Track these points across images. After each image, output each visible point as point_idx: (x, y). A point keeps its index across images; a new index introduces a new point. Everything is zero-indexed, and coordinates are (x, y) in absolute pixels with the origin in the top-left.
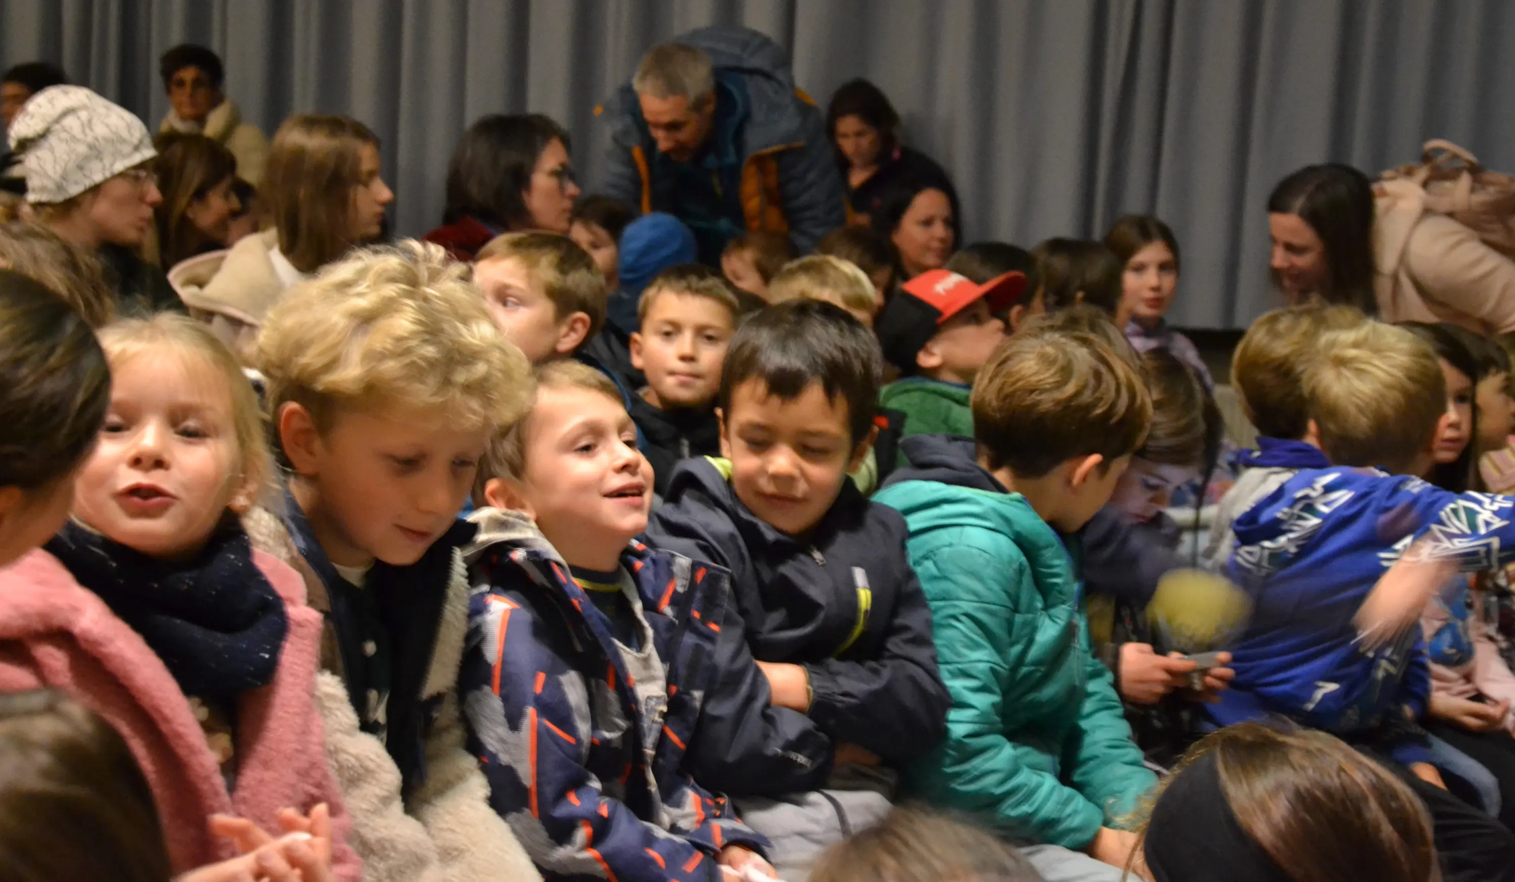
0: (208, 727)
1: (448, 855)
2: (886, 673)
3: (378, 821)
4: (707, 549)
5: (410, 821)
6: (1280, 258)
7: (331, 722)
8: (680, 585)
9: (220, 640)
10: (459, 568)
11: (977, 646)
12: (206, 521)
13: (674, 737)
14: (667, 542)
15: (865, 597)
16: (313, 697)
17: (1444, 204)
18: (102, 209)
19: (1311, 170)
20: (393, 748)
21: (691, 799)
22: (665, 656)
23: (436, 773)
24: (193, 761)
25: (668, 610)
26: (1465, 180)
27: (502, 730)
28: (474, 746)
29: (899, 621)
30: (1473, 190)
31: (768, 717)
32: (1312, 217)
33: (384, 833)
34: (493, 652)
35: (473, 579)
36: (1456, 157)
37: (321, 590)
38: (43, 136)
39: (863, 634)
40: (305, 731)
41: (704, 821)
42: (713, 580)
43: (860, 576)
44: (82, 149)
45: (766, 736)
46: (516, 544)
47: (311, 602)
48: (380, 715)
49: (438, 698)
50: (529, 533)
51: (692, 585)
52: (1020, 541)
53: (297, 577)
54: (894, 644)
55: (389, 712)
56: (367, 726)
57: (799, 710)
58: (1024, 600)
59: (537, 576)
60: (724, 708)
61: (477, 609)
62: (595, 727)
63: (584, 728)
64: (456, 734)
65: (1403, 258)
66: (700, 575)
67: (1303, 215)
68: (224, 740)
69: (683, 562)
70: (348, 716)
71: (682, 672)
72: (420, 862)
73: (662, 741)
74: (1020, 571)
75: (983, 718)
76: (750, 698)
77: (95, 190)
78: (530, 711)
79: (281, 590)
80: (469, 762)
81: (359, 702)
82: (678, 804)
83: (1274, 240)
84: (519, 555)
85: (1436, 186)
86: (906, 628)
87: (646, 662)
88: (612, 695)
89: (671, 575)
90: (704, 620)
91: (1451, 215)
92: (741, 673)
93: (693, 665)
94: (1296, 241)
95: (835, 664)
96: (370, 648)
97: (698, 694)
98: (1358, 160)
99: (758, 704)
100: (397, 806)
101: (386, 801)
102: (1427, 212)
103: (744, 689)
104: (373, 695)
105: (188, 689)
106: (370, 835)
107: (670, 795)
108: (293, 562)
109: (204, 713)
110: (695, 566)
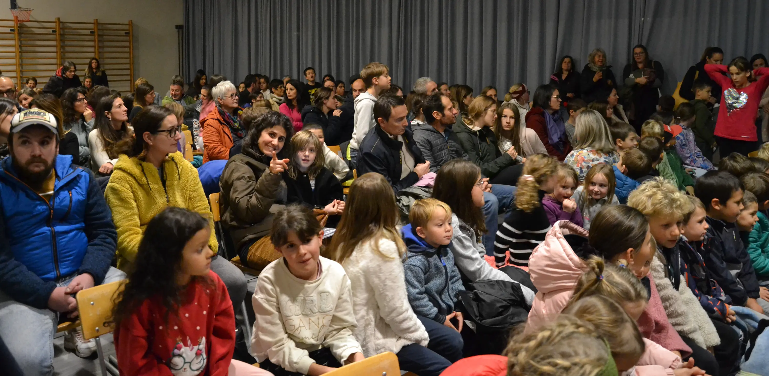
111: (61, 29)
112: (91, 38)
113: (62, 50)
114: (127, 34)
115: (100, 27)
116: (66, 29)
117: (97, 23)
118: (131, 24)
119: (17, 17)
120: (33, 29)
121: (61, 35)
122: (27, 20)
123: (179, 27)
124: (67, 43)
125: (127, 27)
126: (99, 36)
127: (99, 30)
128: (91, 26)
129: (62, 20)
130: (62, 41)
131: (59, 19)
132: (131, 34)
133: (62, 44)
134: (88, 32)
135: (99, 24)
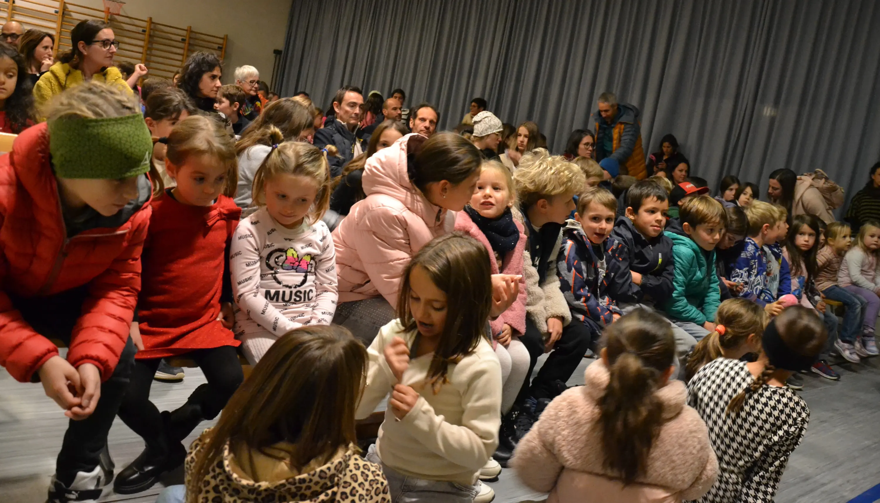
0: (497, 259)
1: (548, 298)
2: (661, 281)
3: (532, 287)
4: (624, 241)
5: (539, 288)
6: (770, 191)
7: (525, 263)
8: (614, 247)
9: (503, 239)
10: (561, 232)
11: (680, 275)
12: (502, 209)
13: (605, 283)
14: (615, 236)
15: (660, 260)
16: (522, 257)
17: (817, 185)
18: (488, 140)
19: (781, 170)
20: (539, 271)
21: (607, 299)
22: (607, 263)
23: (549, 279)
24: (493, 266)
25: (610, 252)
26: (823, 180)
27: (566, 272)
28: (559, 274)
29: (667, 268)
30: (824, 183)
31: (630, 286)
32: (780, 181)
33: (533, 290)
34: (566, 253)
35: (564, 235)
36: (822, 174)
37: (528, 231)
38: (480, 121)
39: (657, 270)
40: (519, 263)
41: (609, 304)
42: (623, 247)
43: (660, 255)
44: (487, 126)
45: (629, 290)
46: (575, 230)
47: (525, 233)
48: (537, 263)
49: (551, 262)
50: (579, 227)
51: (617, 248)
52: (694, 250)
53: (523, 227)
54: (665, 274)
55: (539, 263)
56: (534, 265)
57: (638, 284)
58: (694, 265)
59: (579, 238)
60: (621, 281)
61: (564, 242)
62: (588, 276)
63: (585, 275)
64: (555, 270)
65: (801, 197)
66: (620, 246)
67: (778, 180)
68: (500, 262)
69: (616, 242)
70: (530, 262)
71: (610, 268)
72: (540, 298)
73: (602, 282)
74: (693, 257)
75: (679, 293)
76: (627, 280)
77: (488, 135)
78: (573, 269)
79: (519, 230)
80: (556, 278)
81: (533, 259)
82: (604, 299)
83: (770, 186)
84: (575, 232)
85: (816, 180)
86: (668, 270)
87: (602, 264)
88: (593, 269)
89: (613, 244)
90: (619, 257)
91: (817, 188)
92: (627, 272)
93: (613, 267)
94: (776, 187)
95: (649, 276)
96: (538, 247)
97: (613, 274)
98: (793, 168)
99: (629, 281)
100: (537, 285)
101: (535, 283)
102: (811, 186)
103: (626, 277)
104: (537, 258)
105: (494, 249)
106: (531, 290)
107: (602, 296)
108: (523, 224)
109: (497, 255)
110: (619, 244)
111: (151, 29)
112: (181, 45)
113: (148, 52)
114: (220, 48)
115: (193, 35)
116: (157, 30)
117: (190, 30)
118: (226, 38)
119: (109, 9)
120: (122, 25)
121: (150, 36)
122: (116, 12)
123: (277, 52)
124: (155, 46)
125: (221, 41)
126: (190, 44)
127: (190, 38)
128: (184, 33)
129: (153, 20)
130: (150, 42)
131: (151, 19)
132: (223, 50)
133: (150, 46)
134: (179, 38)
135: (192, 32)
